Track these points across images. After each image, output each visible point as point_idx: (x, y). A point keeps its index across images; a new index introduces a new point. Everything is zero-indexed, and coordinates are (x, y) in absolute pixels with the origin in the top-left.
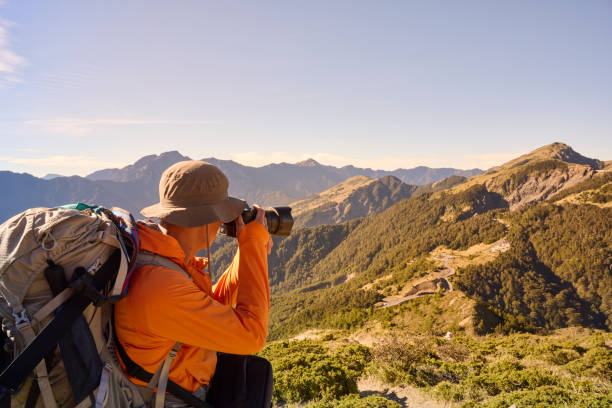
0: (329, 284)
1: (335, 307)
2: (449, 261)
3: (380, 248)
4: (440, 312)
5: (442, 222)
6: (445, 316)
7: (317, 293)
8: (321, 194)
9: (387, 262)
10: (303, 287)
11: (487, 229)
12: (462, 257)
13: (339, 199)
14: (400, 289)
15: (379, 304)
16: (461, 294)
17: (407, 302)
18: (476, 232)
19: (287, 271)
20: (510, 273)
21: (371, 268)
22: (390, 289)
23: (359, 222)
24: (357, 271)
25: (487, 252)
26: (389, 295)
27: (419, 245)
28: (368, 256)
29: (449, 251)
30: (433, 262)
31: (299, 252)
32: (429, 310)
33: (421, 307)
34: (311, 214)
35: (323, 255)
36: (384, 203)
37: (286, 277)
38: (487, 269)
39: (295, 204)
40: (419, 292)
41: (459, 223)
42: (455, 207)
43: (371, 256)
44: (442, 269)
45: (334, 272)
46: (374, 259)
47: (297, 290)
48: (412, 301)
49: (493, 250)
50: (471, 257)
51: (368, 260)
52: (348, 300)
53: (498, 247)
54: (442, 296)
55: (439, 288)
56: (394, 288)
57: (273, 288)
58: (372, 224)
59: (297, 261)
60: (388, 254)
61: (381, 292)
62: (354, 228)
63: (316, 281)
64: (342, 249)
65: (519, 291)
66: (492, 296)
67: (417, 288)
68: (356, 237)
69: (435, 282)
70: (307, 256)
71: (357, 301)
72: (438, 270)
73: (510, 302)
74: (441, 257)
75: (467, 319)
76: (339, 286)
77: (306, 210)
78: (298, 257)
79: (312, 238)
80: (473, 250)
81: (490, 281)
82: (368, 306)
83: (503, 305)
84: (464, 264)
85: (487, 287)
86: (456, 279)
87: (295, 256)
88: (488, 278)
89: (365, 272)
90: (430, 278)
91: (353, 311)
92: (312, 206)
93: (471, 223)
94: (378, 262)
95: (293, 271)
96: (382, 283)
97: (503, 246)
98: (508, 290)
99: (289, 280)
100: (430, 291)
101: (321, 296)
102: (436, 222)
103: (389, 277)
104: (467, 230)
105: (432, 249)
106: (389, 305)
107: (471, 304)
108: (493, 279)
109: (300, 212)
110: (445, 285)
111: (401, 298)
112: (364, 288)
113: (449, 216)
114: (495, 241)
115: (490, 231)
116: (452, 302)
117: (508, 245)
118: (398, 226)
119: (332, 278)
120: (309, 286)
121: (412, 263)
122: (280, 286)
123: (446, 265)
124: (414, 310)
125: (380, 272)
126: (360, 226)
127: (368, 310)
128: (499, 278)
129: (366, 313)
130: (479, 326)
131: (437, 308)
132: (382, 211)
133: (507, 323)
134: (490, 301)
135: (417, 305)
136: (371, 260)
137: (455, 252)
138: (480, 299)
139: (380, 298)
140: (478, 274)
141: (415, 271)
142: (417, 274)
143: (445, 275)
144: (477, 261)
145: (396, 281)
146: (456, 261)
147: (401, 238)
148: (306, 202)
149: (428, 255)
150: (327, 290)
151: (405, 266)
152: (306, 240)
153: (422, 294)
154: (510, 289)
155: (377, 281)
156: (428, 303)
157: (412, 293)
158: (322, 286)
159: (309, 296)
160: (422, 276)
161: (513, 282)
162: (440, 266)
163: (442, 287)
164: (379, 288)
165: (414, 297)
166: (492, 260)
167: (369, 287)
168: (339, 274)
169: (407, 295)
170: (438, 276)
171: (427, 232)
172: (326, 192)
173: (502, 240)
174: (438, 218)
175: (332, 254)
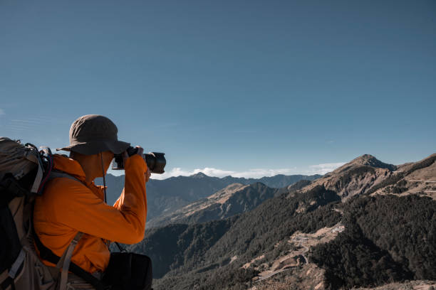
0: (218, 265)
1: (223, 283)
2: (304, 241)
3: (254, 235)
4: (301, 280)
5: (297, 213)
6: (305, 283)
7: (209, 273)
8: (209, 198)
9: (260, 246)
10: (198, 269)
11: (328, 216)
12: (313, 238)
13: (222, 201)
14: (270, 266)
15: (256, 278)
16: (314, 266)
17: (276, 275)
18: (321, 219)
19: (186, 257)
20: (346, 247)
21: (248, 251)
22: (263, 267)
23: (237, 217)
24: (238, 254)
25: (329, 233)
26: (263, 271)
27: (282, 232)
28: (246, 242)
29: (304, 234)
30: (293, 244)
31: (194, 242)
32: (292, 279)
33: (287, 278)
34: (202, 212)
35: (212, 244)
36: (255, 202)
37: (185, 262)
38: (331, 245)
39: (190, 206)
40: (285, 267)
41: (309, 213)
42: (305, 202)
43: (248, 242)
44: (300, 248)
45: (221, 256)
46: (251, 244)
47: (194, 271)
48: (280, 273)
49: (334, 231)
50: (319, 238)
51: (246, 245)
52: (232, 276)
53: (336, 229)
54: (301, 268)
55: (298, 263)
56: (266, 265)
57: (176, 270)
58: (247, 218)
59: (193, 250)
60: (260, 239)
61: (257, 269)
62: (234, 222)
63: (208, 263)
64: (227, 238)
65: (353, 260)
66: (336, 265)
67: (282, 264)
68: (236, 229)
69: (295, 258)
70: (201, 245)
71: (239, 277)
72: (296, 249)
73: (349, 268)
74: (298, 239)
75: (320, 284)
76: (225, 266)
77: (198, 210)
78: (193, 246)
79: (204, 231)
80: (320, 232)
81: (333, 254)
82: (247, 280)
83: (344, 271)
84: (314, 243)
85: (332, 259)
86: (310, 255)
87: (191, 245)
88: (332, 252)
89: (244, 255)
90: (292, 255)
91: (237, 285)
92: (203, 207)
93: (317, 213)
94: (254, 246)
95: (190, 257)
96: (257, 261)
97: (340, 228)
98: (346, 259)
99: (187, 264)
100: (292, 265)
101: (212, 275)
102: (292, 214)
103: (262, 257)
104: (315, 218)
105: (291, 234)
106: (263, 278)
107: (322, 272)
108: (335, 253)
109: (194, 212)
110: (302, 260)
111: (272, 272)
112: (244, 267)
113: (301, 209)
114: (334, 225)
115: (330, 218)
116: (308, 272)
117: (343, 227)
118: (266, 218)
119: (220, 260)
120: (202, 268)
121: (278, 245)
122: (181, 269)
123: (302, 245)
124: (281, 280)
125: (255, 254)
126: (239, 220)
127: (248, 283)
128: (340, 252)
129: (247, 286)
130: (329, 288)
131: (298, 278)
132: (254, 208)
133: (348, 285)
134: (335, 269)
135: (284, 276)
136: (248, 245)
137: (308, 235)
138: (328, 268)
139: (256, 273)
140: (325, 250)
141: (281, 251)
142: (282, 253)
143: (302, 252)
144: (324, 240)
145: (267, 260)
146: (309, 241)
147: (269, 227)
148: (198, 204)
149: (290, 239)
150: (217, 270)
151: (273, 248)
152: (199, 233)
153: (287, 268)
154: (348, 259)
155: (253, 261)
156: (291, 274)
157: (279, 268)
158: (212, 267)
159: (203, 275)
160: (286, 254)
161: (350, 253)
162: (298, 246)
163: (300, 262)
164: (255, 266)
165: (281, 270)
166: (333, 238)
167: (247, 265)
168: (225, 257)
169: (276, 269)
170: (297, 253)
171: (287, 222)
172: (213, 196)
173: (339, 224)
174: (294, 212)
175: (219, 242)
